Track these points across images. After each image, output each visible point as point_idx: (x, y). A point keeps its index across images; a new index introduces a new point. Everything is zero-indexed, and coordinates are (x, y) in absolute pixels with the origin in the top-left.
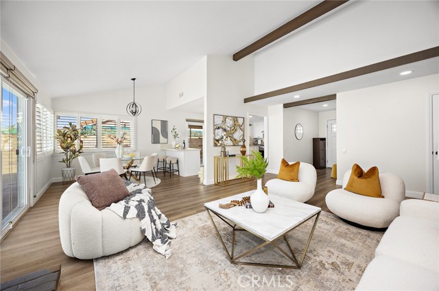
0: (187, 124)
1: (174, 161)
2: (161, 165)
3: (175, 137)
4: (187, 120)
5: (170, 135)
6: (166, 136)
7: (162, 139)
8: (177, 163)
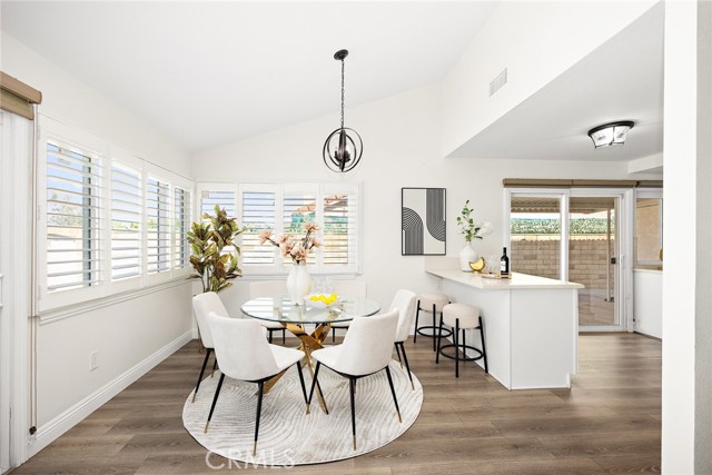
0: (506, 195)
1: (469, 323)
2: (425, 320)
3: (469, 238)
4: (508, 183)
5: (454, 229)
6: (440, 233)
7: (430, 243)
8: (481, 327)
